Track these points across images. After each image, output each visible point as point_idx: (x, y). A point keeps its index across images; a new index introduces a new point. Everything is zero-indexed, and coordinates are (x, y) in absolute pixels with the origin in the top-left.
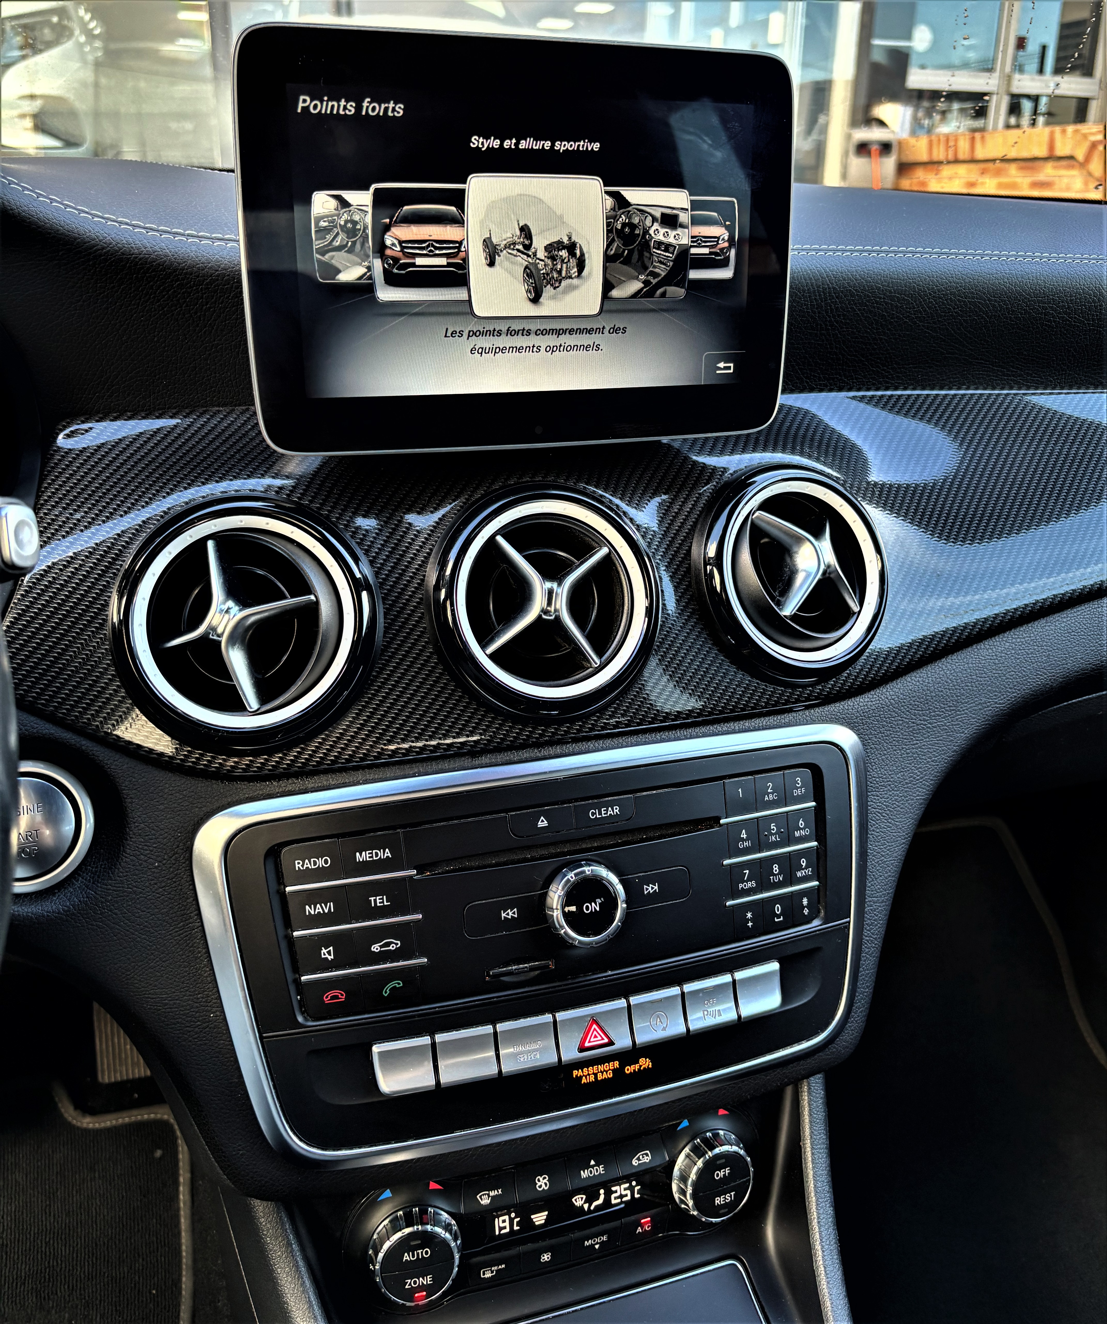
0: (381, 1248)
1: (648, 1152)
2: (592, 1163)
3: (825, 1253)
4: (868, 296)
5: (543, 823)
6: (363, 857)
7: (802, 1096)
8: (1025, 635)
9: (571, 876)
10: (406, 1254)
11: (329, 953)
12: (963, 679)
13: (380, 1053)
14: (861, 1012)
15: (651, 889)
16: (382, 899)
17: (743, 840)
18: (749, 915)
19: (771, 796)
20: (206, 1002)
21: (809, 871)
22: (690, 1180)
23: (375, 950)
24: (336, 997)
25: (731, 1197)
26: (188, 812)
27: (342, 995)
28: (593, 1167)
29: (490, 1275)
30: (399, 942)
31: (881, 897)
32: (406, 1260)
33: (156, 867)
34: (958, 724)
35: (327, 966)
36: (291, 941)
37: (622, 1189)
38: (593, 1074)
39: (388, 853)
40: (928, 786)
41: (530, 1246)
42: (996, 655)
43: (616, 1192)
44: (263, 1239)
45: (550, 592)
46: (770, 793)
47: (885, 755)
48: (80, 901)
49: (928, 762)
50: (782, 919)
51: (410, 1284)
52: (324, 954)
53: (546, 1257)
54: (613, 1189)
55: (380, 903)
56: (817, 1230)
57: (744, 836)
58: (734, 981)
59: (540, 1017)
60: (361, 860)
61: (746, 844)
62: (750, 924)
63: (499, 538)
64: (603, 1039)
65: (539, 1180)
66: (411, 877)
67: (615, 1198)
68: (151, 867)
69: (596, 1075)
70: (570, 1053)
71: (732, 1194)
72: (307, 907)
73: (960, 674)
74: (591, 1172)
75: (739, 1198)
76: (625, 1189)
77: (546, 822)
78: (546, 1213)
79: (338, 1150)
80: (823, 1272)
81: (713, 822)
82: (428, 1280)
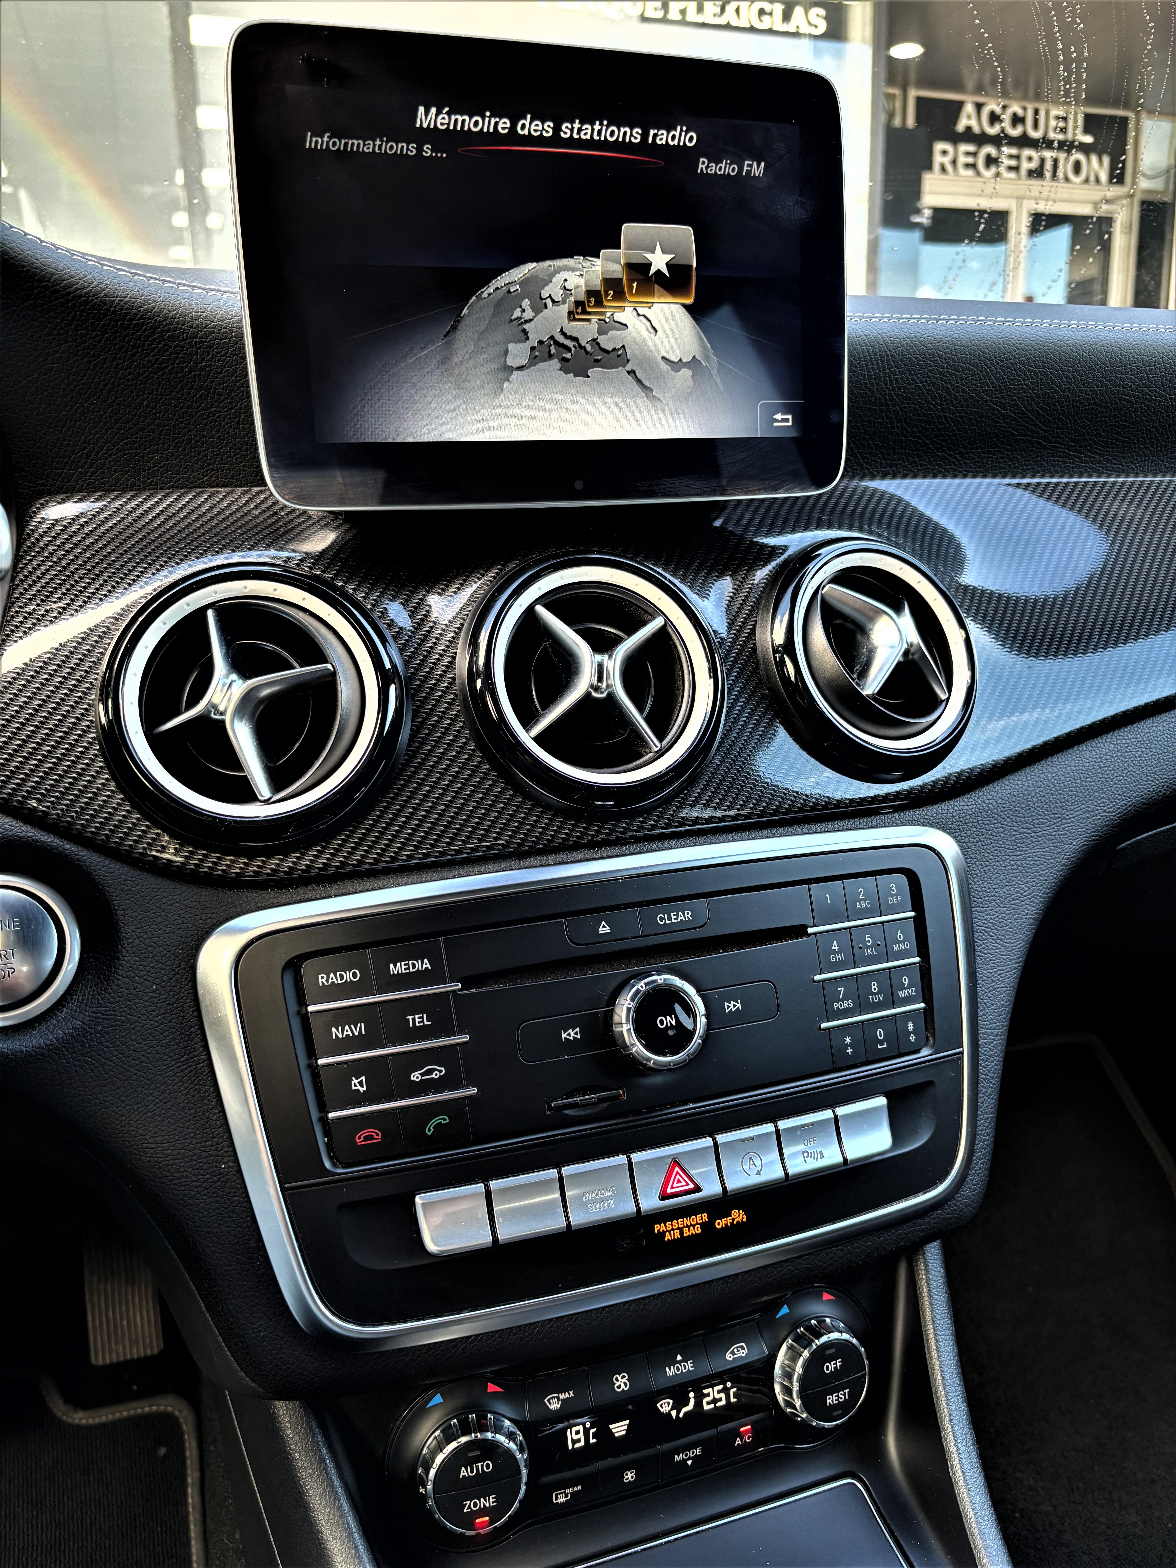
0: (433, 1462)
1: (743, 1344)
2: (679, 1358)
3: (962, 1456)
4: (931, 366)
6: (398, 968)
7: (919, 1275)
9: (641, 986)
10: (463, 1469)
11: (361, 1083)
12: (1067, 783)
13: (425, 1205)
14: (982, 1164)
15: (732, 1006)
16: (422, 1017)
17: (835, 952)
18: (848, 1040)
19: (863, 903)
20: (216, 1150)
21: (912, 991)
22: (796, 1375)
23: (415, 1079)
24: (370, 1138)
25: (844, 1395)
26: (190, 925)
27: (378, 1135)
28: (680, 1362)
29: (564, 1499)
30: (443, 1069)
31: (996, 1029)
32: (464, 1476)
33: (154, 991)
34: (1065, 834)
35: (359, 1100)
36: (315, 1071)
37: (716, 1392)
38: (678, 1228)
39: (427, 964)
41: (610, 1462)
43: (708, 1395)
45: (600, 667)
46: (862, 900)
47: (987, 866)
48: (65, 1033)
49: (1035, 876)
50: (885, 1046)
51: (469, 1507)
52: (355, 1086)
53: (630, 1476)
54: (705, 1391)
55: (419, 1022)
56: (950, 1429)
57: (835, 947)
58: (837, 1118)
59: (612, 1159)
60: (396, 972)
61: (839, 957)
62: (850, 1051)
63: (540, 609)
64: (687, 1184)
65: (617, 1380)
66: (453, 991)
67: (708, 1403)
68: (147, 990)
69: (681, 1230)
70: (650, 1202)
71: (846, 1391)
72: (334, 1030)
73: (1063, 778)
74: (678, 1369)
75: (854, 1396)
76: (719, 1392)
77: (608, 928)
78: (627, 1422)
79: (379, 1325)
80: (962, 1478)
81: (800, 931)
82: (490, 1501)
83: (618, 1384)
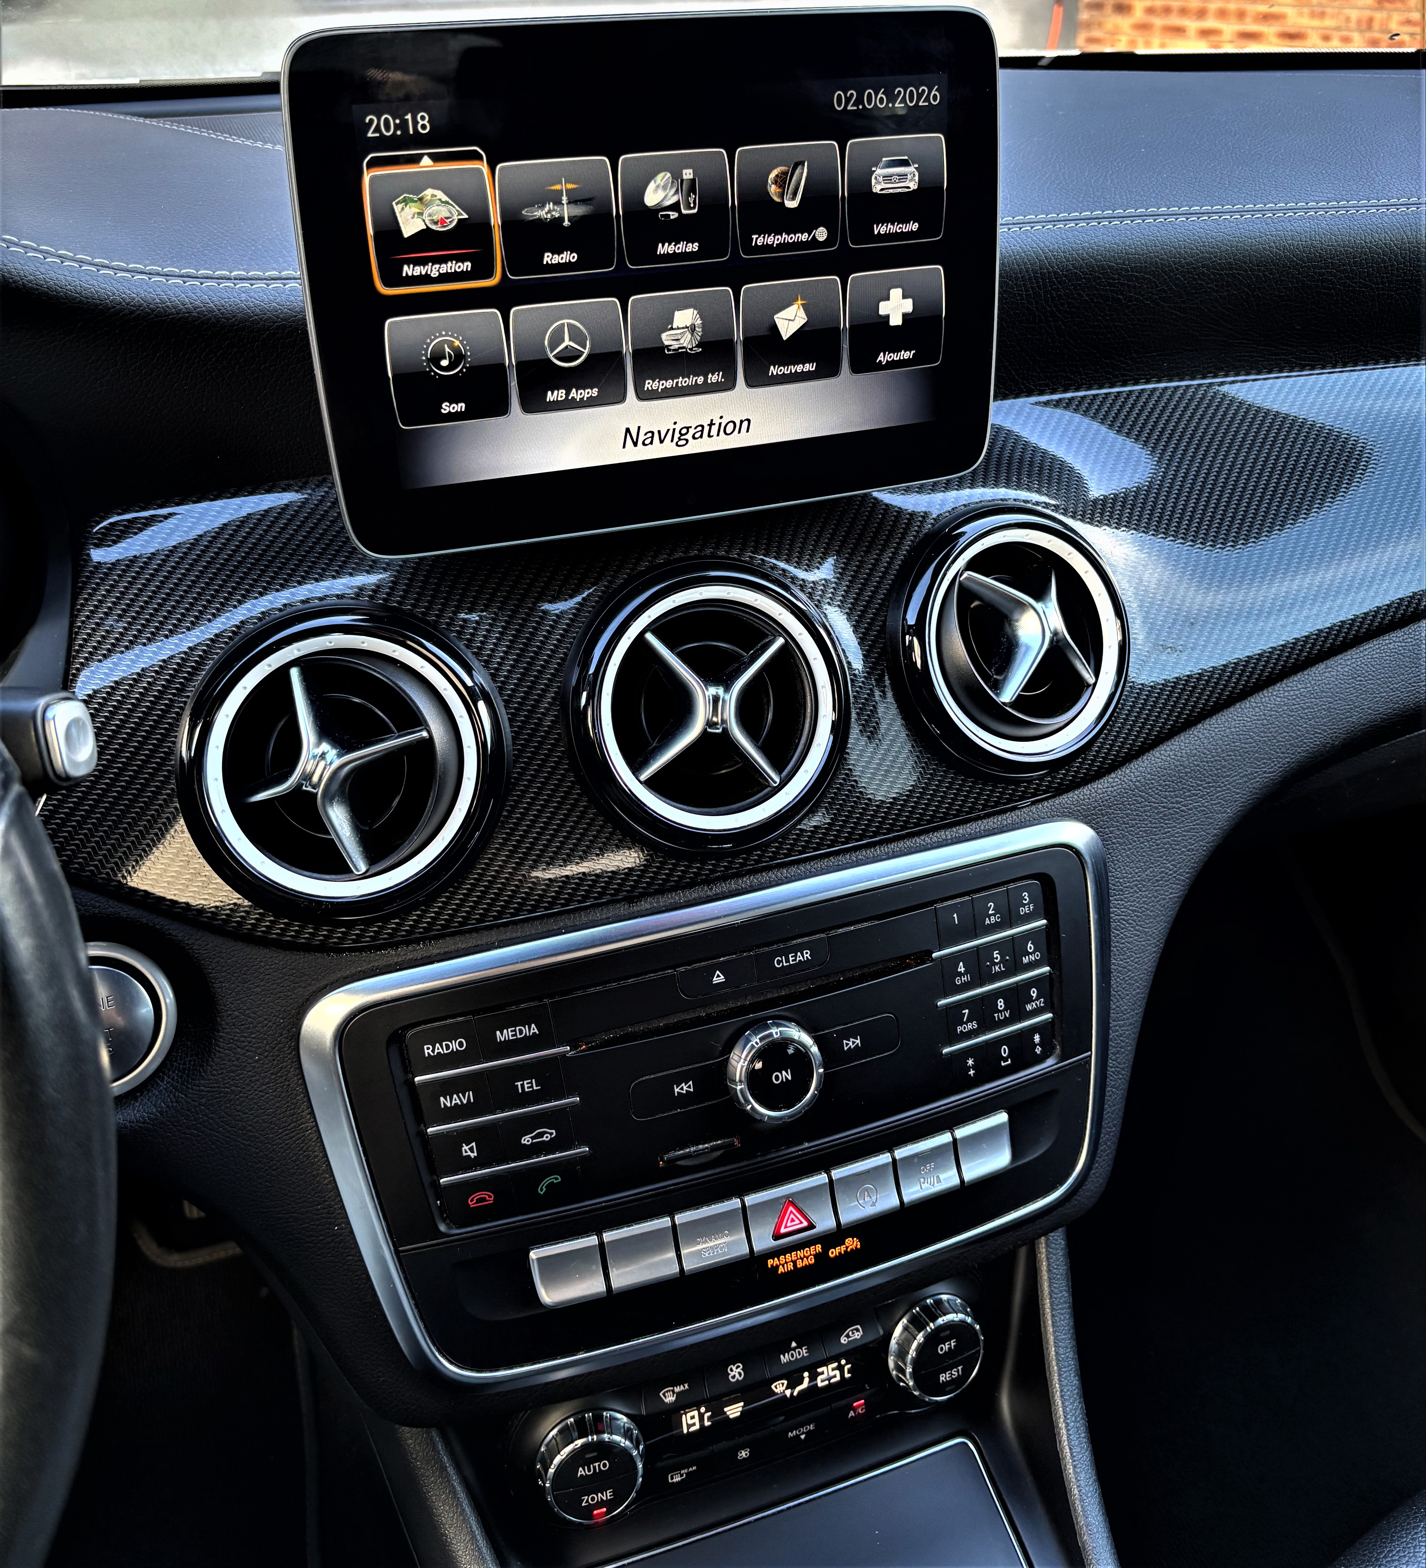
0: (551, 1463)
1: (859, 1327)
2: (794, 1344)
3: (1071, 1432)
4: (1099, 278)
5: (719, 978)
6: (504, 1035)
7: (1039, 1248)
8: (1300, 686)
9: (756, 1041)
10: (581, 1469)
11: (471, 1149)
12: (1224, 747)
13: (539, 1260)
14: (1107, 1155)
15: (852, 1043)
16: (531, 1083)
17: (960, 974)
18: (970, 1062)
19: (992, 919)
20: (328, 1213)
21: (1041, 1003)
22: (910, 1356)
23: (526, 1142)
24: (483, 1199)
25: (958, 1371)
26: (290, 994)
27: (490, 1197)
28: (794, 1349)
29: (680, 1479)
31: (1128, 1019)
32: (581, 1475)
33: (257, 1061)
34: (1219, 803)
35: (469, 1164)
36: (424, 1138)
37: (830, 1370)
38: (792, 1261)
39: (534, 1029)
40: (1183, 881)
41: (723, 1445)
42: (1264, 715)
43: (823, 1373)
44: (412, 1462)
45: (716, 700)
46: (992, 915)
47: (1130, 849)
48: (168, 1107)
49: (1183, 852)
50: (1009, 1062)
51: (587, 1501)
52: (466, 1152)
53: (744, 1454)
54: (819, 1370)
55: (528, 1088)
56: (1060, 1403)
57: (961, 968)
58: (955, 1140)
59: (726, 1203)
60: (503, 1039)
61: (964, 979)
62: (972, 1072)
63: (649, 636)
64: (801, 1223)
65: (732, 1370)
66: (563, 1055)
67: (822, 1381)
68: (250, 1061)
69: (794, 1262)
70: (763, 1241)
71: (960, 1368)
72: (442, 1099)
73: (1220, 742)
74: (792, 1355)
75: (967, 1372)
76: (833, 1370)
77: (722, 977)
78: (742, 1404)
80: (1069, 1454)
81: (924, 956)
82: (608, 1495)
83: (732, 1374)
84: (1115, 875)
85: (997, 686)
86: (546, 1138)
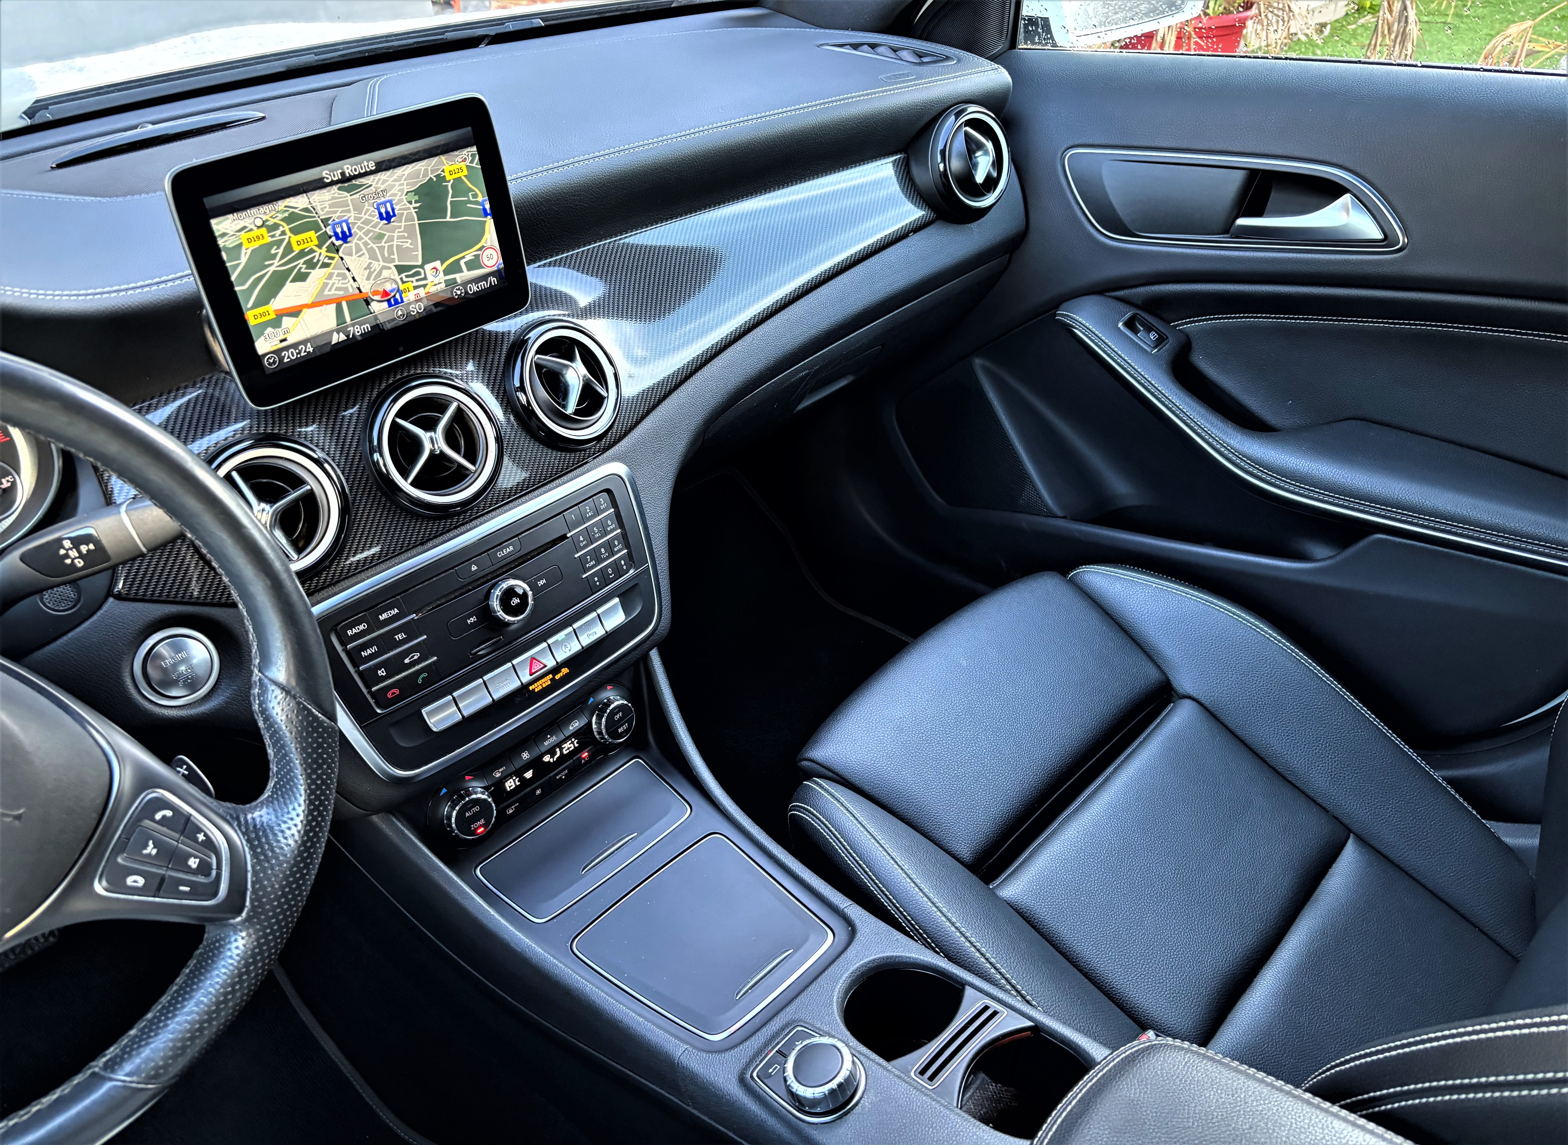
0: (452, 820)
1: (576, 721)
2: (549, 736)
5: (474, 568)
6: (383, 617)
9: (499, 589)
10: (466, 814)
11: (383, 672)
13: (427, 713)
14: (667, 609)
15: (541, 583)
16: (402, 635)
17: (582, 541)
18: (596, 579)
19: (589, 514)
21: (620, 546)
22: (603, 727)
23: (406, 663)
24: (395, 693)
25: (626, 726)
27: (398, 691)
28: (549, 738)
29: (512, 811)
30: (419, 654)
32: (467, 817)
34: (677, 441)
35: (384, 679)
36: (359, 673)
38: (540, 685)
39: (396, 611)
41: (528, 791)
42: (685, 397)
43: (565, 748)
45: (432, 438)
46: (589, 512)
47: (642, 470)
49: (668, 466)
50: (613, 576)
51: (474, 827)
52: (380, 674)
53: (539, 791)
54: (563, 747)
55: (401, 638)
57: (581, 539)
58: (599, 615)
59: (505, 666)
60: (383, 619)
61: (584, 543)
62: (598, 583)
63: (398, 420)
64: (541, 666)
65: (523, 755)
66: (413, 619)
67: (566, 751)
70: (526, 679)
71: (626, 724)
72: (363, 653)
74: (549, 741)
75: (630, 726)
76: (569, 745)
77: (476, 566)
78: (532, 771)
79: (421, 768)
81: (564, 537)
82: (482, 822)
83: (524, 757)
84: (639, 483)
85: (564, 407)
86: (416, 657)
